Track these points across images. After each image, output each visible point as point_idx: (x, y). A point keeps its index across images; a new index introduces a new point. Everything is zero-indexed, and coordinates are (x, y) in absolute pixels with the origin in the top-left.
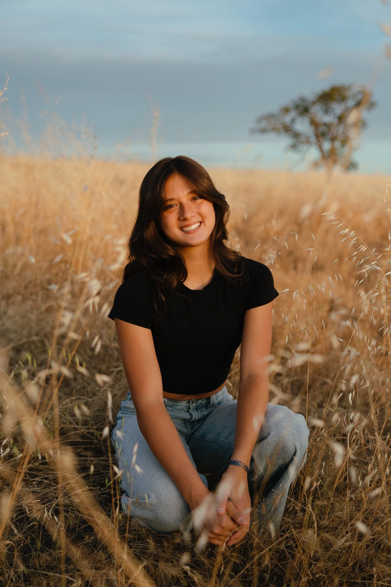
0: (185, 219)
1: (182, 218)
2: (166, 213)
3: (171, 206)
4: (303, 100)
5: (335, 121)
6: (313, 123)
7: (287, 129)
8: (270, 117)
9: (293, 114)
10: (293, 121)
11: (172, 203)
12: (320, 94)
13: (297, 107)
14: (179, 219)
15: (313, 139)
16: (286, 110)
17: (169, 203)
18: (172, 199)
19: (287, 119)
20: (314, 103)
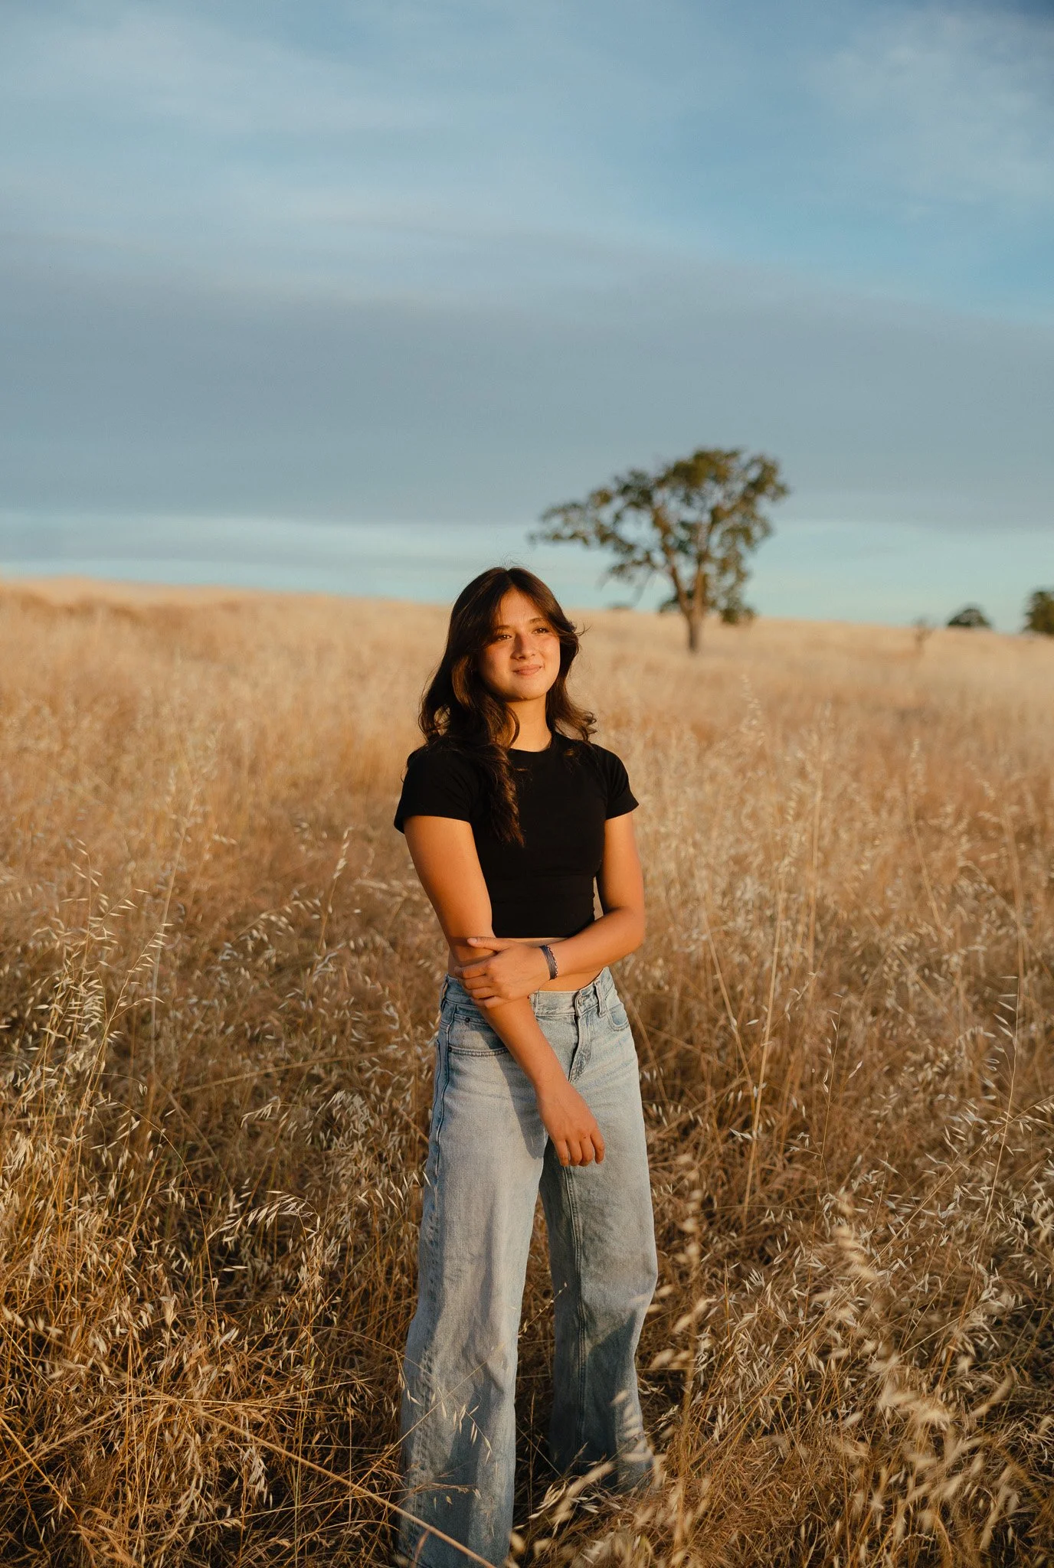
0: (523, 658)
1: (518, 656)
2: (493, 648)
3: (503, 637)
4: (638, 476)
5: (706, 518)
6: (659, 522)
7: (605, 536)
8: (568, 509)
9: (618, 503)
10: (618, 517)
11: (506, 632)
12: (672, 465)
13: (625, 489)
14: (513, 657)
15: (658, 557)
16: (604, 498)
17: (499, 631)
18: (507, 627)
19: (606, 515)
20: (661, 482)
